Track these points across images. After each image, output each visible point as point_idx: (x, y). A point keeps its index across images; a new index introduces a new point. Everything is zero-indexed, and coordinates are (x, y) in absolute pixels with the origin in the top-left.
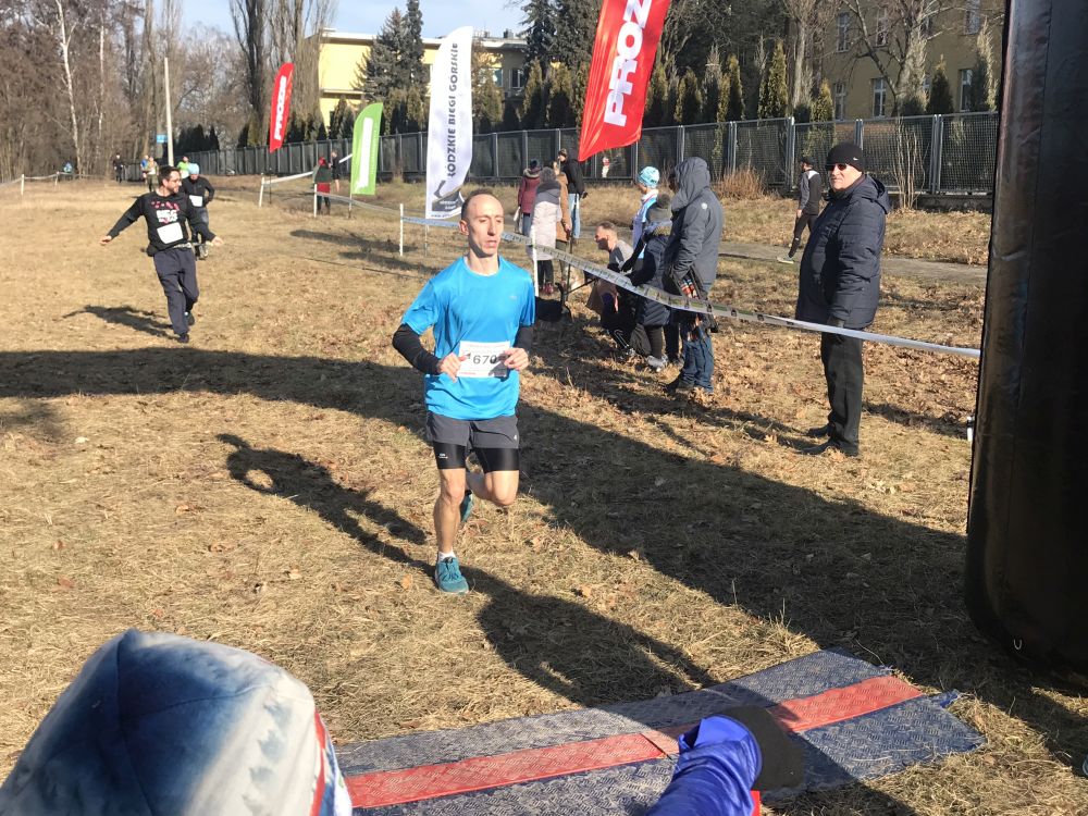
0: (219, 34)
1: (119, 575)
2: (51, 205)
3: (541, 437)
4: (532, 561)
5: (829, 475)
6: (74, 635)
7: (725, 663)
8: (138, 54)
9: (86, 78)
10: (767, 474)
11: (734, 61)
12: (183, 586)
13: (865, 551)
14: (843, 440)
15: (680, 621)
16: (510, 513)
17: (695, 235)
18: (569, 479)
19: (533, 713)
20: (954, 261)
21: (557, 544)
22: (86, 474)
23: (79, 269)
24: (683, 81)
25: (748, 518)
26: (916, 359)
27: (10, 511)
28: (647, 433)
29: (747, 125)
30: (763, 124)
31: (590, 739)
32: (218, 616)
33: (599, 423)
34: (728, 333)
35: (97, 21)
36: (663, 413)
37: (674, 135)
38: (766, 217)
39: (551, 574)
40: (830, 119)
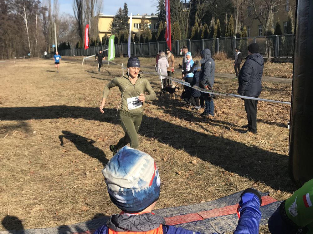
0: (70, 15)
1: (47, 170)
2: (23, 65)
3: (165, 129)
4: (164, 165)
5: (249, 139)
6: (35, 187)
7: (220, 193)
8: (47, 22)
9: (32, 29)
10: (231, 139)
11: (218, 21)
12: (65, 173)
13: (260, 160)
14: (252, 129)
15: (207, 181)
16: (157, 151)
17: (208, 71)
18: (174, 141)
19: (166, 208)
20: (283, 77)
21: (171, 159)
22: (37, 142)
23: (32, 84)
24: (204, 27)
25: (225, 152)
26: (273, 105)
27: (15, 152)
28: (195, 128)
29: (222, 39)
30: (227, 39)
31: (182, 214)
32: (75, 181)
33: (182, 125)
34: (218, 99)
35: (35, 13)
36: (200, 122)
37: (201, 42)
38: (228, 65)
39: (169, 168)
40: (246, 36)
